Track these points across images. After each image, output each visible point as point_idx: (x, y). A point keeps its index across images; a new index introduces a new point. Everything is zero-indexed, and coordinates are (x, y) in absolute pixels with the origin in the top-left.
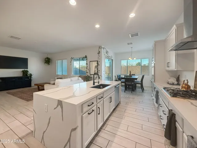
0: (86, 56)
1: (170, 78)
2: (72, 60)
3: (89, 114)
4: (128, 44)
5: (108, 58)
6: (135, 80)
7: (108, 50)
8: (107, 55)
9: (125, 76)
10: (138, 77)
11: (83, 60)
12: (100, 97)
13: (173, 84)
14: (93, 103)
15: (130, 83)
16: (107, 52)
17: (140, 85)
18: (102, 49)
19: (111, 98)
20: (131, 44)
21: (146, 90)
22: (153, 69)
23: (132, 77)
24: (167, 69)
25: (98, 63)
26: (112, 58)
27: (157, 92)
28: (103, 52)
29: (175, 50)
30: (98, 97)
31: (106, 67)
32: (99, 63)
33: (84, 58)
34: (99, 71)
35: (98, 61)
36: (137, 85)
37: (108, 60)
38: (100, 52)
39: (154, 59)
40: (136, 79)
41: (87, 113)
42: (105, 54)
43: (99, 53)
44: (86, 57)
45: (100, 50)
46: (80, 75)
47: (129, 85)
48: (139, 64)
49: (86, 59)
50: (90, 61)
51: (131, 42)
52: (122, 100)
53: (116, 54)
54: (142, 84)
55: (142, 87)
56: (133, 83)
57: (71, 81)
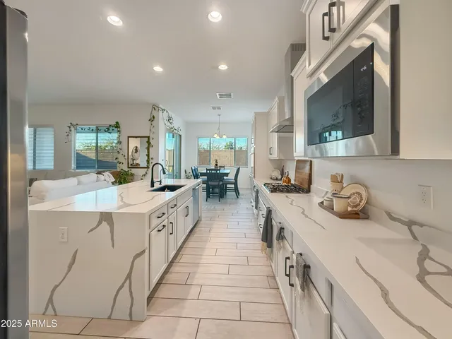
0: (117, 123)
1: (273, 171)
2: (72, 129)
3: (159, 231)
4: (214, 108)
5: (172, 131)
6: (225, 178)
7: (173, 116)
8: (169, 124)
9: (207, 170)
10: (230, 171)
11: (108, 130)
12: (173, 205)
13: (277, 179)
14: (164, 214)
15: (216, 183)
16: (170, 119)
17: (233, 186)
18: (161, 112)
19: (187, 207)
20: (219, 108)
21: (243, 195)
22: (253, 156)
23: (219, 170)
24: (270, 156)
25: (149, 142)
26: (180, 133)
27: (257, 192)
28: (162, 118)
29: (277, 132)
30: (170, 205)
31: (167, 152)
32: (151, 140)
33: (111, 128)
34: (152, 159)
35: (149, 137)
36: (228, 186)
37: (171, 135)
38: (154, 117)
39: (253, 140)
40: (227, 175)
41: (156, 229)
42: (166, 122)
43: (152, 119)
44: (117, 125)
45: (154, 113)
46: (100, 170)
47: (214, 187)
48: (231, 147)
49: (116, 129)
50: (129, 137)
51: (219, 106)
52: (204, 215)
53: (188, 125)
54: (236, 184)
55: (236, 189)
56: (221, 183)
57: (79, 183)
